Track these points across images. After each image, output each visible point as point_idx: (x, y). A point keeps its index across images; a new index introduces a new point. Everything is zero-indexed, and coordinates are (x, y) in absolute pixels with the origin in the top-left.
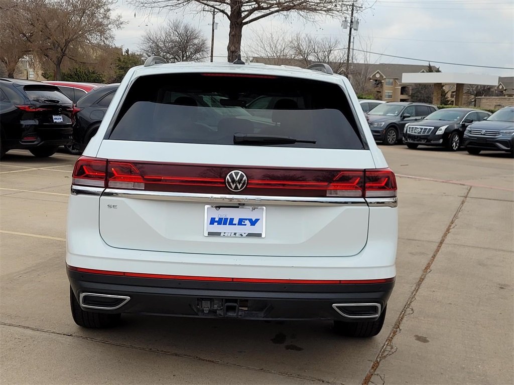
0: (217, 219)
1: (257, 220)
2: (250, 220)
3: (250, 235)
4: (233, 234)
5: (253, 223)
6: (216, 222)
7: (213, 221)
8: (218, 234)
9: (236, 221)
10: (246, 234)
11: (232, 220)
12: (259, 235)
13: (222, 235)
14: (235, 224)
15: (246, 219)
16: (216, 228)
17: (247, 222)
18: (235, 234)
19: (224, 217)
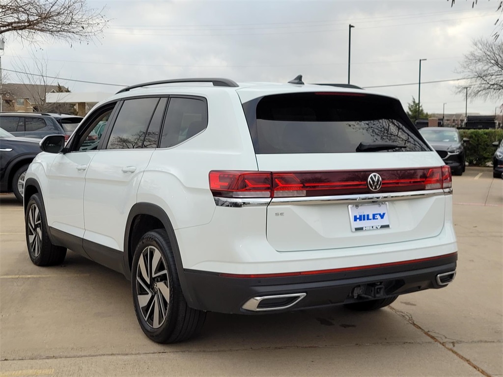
0: (358, 217)
1: (384, 214)
2: (380, 214)
3: (382, 227)
4: (371, 228)
5: (382, 216)
6: (358, 218)
7: (356, 219)
8: (361, 229)
9: (371, 217)
10: (380, 227)
11: (368, 216)
12: (388, 226)
13: (364, 229)
14: (371, 219)
15: (377, 214)
16: (359, 224)
17: (378, 216)
18: (373, 227)
19: (362, 214)
